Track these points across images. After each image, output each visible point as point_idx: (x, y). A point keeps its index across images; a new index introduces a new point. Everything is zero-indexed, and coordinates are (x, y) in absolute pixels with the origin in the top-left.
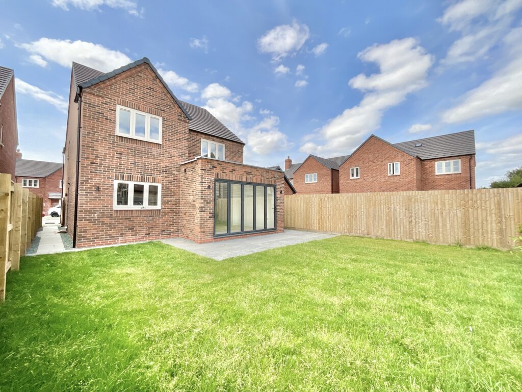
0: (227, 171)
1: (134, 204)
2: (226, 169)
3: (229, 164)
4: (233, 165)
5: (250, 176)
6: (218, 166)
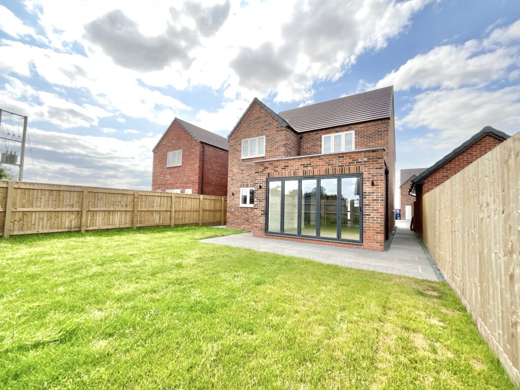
0: (279, 169)
1: (250, 204)
2: (278, 167)
3: (282, 161)
4: (285, 161)
5: (309, 168)
6: (270, 167)
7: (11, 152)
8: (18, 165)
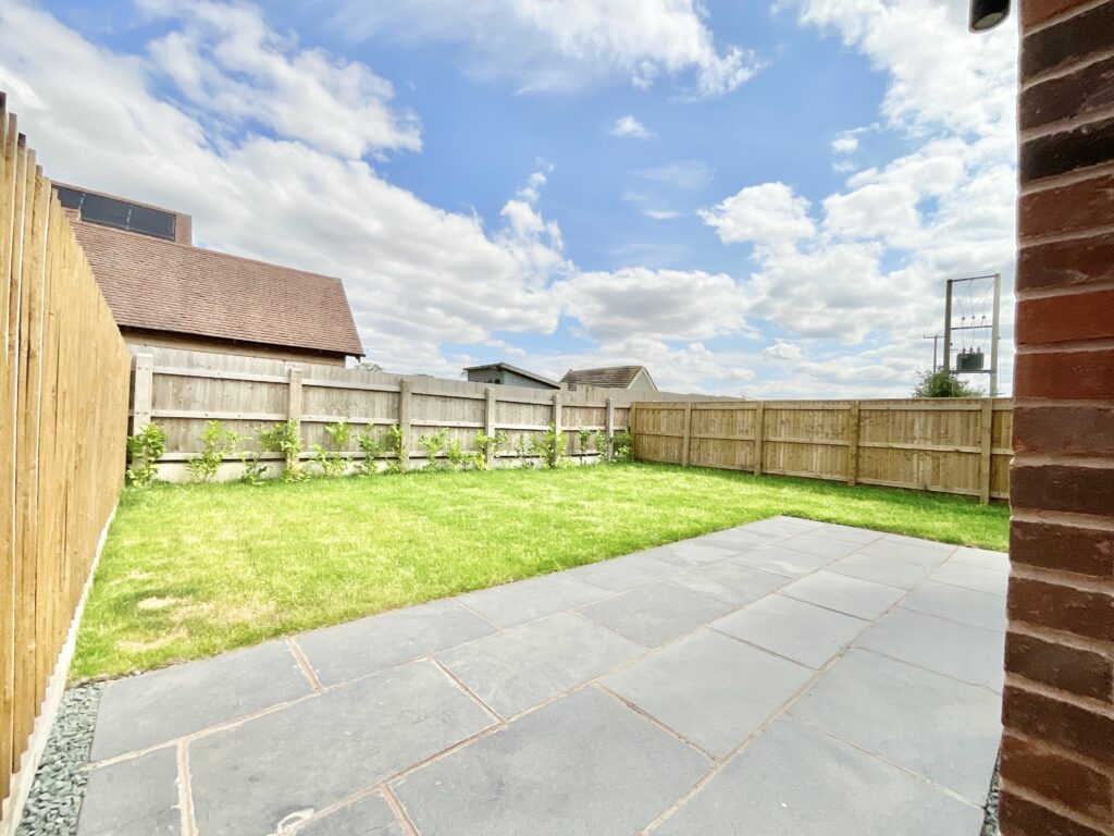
7: (971, 349)
8: (986, 371)
